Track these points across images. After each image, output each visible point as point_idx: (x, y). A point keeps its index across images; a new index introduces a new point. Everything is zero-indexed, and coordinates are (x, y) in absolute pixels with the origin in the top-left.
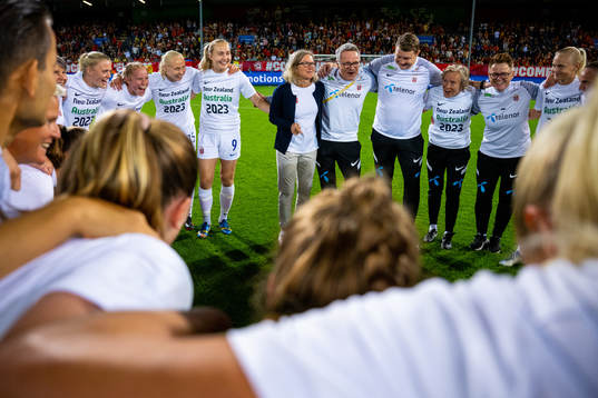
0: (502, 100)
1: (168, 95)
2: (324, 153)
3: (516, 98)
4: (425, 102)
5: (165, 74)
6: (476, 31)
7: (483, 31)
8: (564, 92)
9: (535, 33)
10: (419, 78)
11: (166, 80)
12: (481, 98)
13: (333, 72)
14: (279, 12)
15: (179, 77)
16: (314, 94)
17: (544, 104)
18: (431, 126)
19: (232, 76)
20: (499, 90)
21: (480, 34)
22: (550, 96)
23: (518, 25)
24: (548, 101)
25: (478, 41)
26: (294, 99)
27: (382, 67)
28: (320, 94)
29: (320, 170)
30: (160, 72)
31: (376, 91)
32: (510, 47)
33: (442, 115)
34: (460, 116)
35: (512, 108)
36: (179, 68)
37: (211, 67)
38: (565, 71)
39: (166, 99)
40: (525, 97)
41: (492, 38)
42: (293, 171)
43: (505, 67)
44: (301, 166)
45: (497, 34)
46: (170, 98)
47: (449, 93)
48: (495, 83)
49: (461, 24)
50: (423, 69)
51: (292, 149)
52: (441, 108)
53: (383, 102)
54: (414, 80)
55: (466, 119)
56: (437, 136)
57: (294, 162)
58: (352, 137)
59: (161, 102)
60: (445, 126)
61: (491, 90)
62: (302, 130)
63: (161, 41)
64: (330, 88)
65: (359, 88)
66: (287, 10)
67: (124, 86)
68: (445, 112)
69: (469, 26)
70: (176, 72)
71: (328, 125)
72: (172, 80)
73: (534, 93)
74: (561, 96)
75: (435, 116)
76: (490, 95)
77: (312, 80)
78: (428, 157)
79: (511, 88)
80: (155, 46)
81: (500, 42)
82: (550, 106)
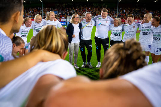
0: (130, 27)
1: (37, 27)
2: (82, 43)
3: (134, 27)
4: (109, 28)
5: (36, 21)
6: (119, 10)
7: (121, 10)
8: (147, 25)
9: (134, 11)
10: (108, 21)
11: (36, 23)
12: (125, 27)
13: (84, 20)
14: (64, 5)
15: (40, 22)
16: (79, 26)
17: (142, 28)
18: (111, 35)
19: (56, 21)
20: (130, 25)
21: (120, 11)
22: (143, 26)
23: (130, 9)
24: (142, 27)
25: (119, 13)
26: (73, 27)
27: (97, 18)
28: (80, 26)
29: (80, 48)
30: (34, 21)
31: (96, 25)
32: (128, 14)
33: (114, 32)
34: (119, 32)
35: (133, 29)
36: (40, 20)
37: (49, 19)
38: (147, 19)
39: (36, 28)
40: (136, 27)
41: (123, 12)
42: (73, 48)
43: (131, 18)
44: (75, 47)
45: (124, 11)
46: (37, 28)
47: (116, 26)
48: (128, 22)
49: (115, 8)
50: (109, 19)
51: (73, 42)
52: (114, 30)
53: (98, 28)
54: (106, 22)
55: (121, 33)
56: (113, 38)
57: (73, 45)
58: (89, 38)
59: (35, 29)
60: (115, 35)
61: (127, 24)
62: (76, 36)
63: (31, 13)
64: (83, 25)
65: (91, 25)
66: (67, 4)
67: (24, 25)
68: (115, 31)
69: (117, 9)
70: (39, 21)
71: (82, 35)
72: (38, 23)
73: (139, 26)
74: (146, 26)
75: (112, 32)
76: (127, 26)
77: (78, 22)
78: (111, 44)
79: (133, 24)
80: (29, 14)
81: (125, 13)
82: (143, 29)
